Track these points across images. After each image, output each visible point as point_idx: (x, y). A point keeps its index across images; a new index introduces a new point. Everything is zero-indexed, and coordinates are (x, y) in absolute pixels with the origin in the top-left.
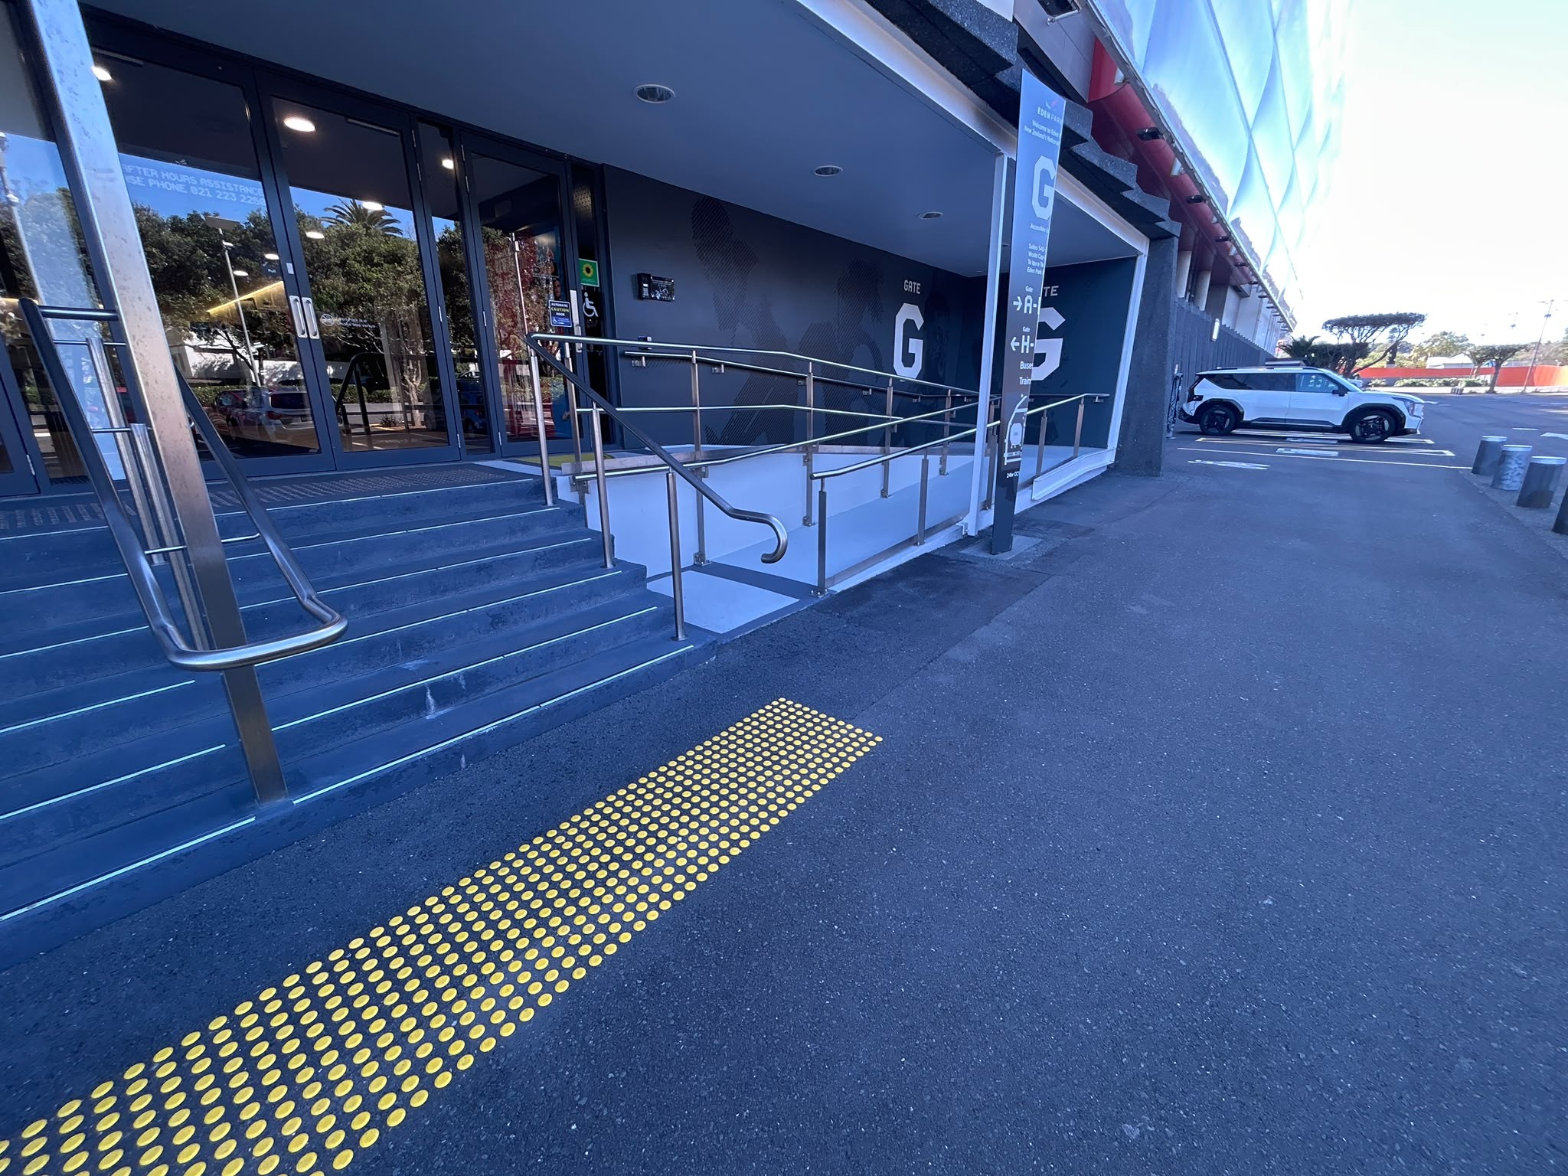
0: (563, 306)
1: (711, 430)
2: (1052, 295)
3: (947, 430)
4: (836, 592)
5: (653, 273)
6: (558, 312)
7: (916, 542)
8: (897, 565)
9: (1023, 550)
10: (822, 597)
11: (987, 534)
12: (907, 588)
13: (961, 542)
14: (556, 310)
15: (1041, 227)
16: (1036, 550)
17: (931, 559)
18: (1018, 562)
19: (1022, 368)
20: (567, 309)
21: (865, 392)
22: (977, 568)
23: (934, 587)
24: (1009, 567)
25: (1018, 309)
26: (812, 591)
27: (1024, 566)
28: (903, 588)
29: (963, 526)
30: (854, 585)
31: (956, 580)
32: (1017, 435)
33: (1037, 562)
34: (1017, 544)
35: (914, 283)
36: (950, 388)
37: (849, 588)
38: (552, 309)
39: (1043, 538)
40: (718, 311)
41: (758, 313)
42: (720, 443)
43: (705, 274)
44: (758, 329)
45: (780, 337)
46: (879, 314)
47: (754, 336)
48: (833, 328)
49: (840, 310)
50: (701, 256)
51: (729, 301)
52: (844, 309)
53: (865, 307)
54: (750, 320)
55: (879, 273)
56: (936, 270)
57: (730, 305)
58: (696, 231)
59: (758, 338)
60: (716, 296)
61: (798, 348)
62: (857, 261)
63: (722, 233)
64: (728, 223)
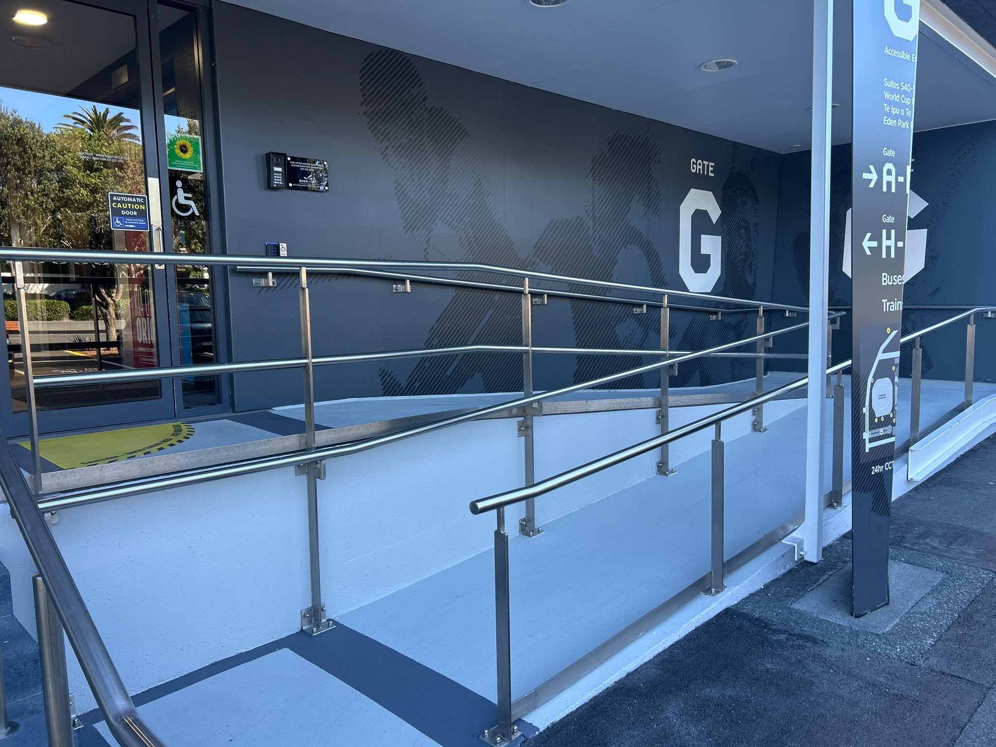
0: (134, 200)
1: (390, 375)
4: (538, 730)
5: (290, 153)
6: (125, 210)
7: (709, 587)
8: (671, 644)
9: (913, 605)
10: (505, 745)
11: (835, 558)
12: (686, 722)
13: (793, 580)
14: (122, 206)
15: (900, 53)
16: (936, 606)
17: (737, 626)
18: (907, 643)
19: (886, 284)
20: (141, 206)
21: (637, 309)
22: (828, 660)
23: (740, 722)
24: (892, 657)
25: (872, 185)
26: (486, 731)
27: (922, 656)
28: (677, 720)
29: (794, 544)
30: (579, 706)
31: (787, 694)
32: (884, 398)
33: (948, 643)
34: (897, 587)
35: (704, 162)
36: (762, 305)
37: (568, 715)
38: (115, 205)
39: (944, 570)
40: (402, 205)
41: (467, 207)
42: (405, 393)
43: (382, 153)
44: (468, 228)
45: (504, 239)
46: (655, 204)
47: (461, 237)
48: (585, 224)
49: (596, 200)
50: (375, 129)
51: (420, 190)
52: (601, 199)
53: (634, 195)
54: (455, 217)
55: (653, 150)
56: (736, 145)
57: (422, 196)
58: (367, 94)
59: (467, 241)
60: (400, 183)
61: (532, 254)
62: (620, 135)
63: (409, 98)
64: (419, 84)
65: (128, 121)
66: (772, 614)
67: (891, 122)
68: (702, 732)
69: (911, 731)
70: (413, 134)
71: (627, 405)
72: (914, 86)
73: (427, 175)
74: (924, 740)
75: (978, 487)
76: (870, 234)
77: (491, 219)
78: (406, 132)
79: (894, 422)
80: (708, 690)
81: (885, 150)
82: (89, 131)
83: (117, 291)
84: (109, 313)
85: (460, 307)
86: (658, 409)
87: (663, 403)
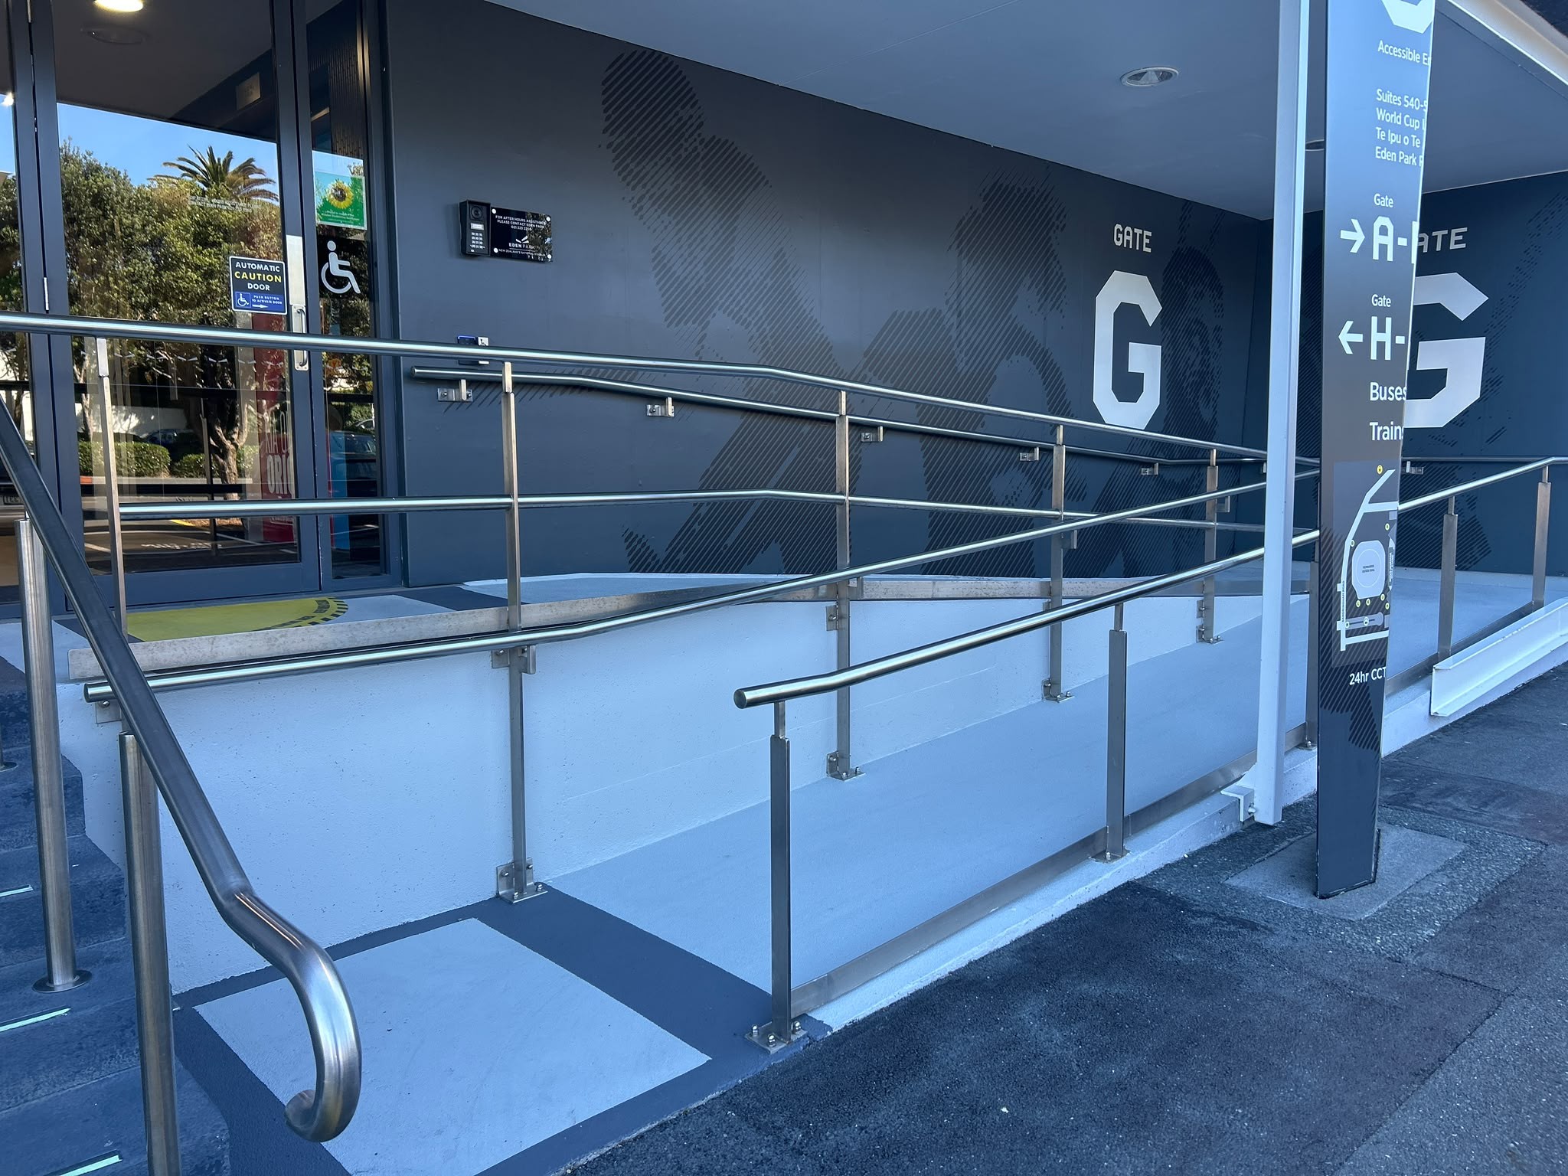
0: (266, 268)
1: (641, 540)
2: (1453, 246)
3: (1211, 543)
4: (831, 1029)
5: (497, 202)
6: (253, 282)
7: (1102, 850)
8: (1039, 926)
9: (1411, 884)
10: (781, 1047)
11: (1302, 821)
12: (1047, 1026)
13: (1235, 848)
14: (248, 276)
15: (1404, 51)
16: (1447, 886)
17: (1140, 906)
18: (1393, 933)
19: (1376, 399)
20: (276, 276)
21: (1025, 454)
22: (1269, 952)
23: (1127, 1026)
24: (1368, 950)
25: (1355, 249)
26: (755, 1028)
27: (1412, 951)
28: (1035, 1022)
29: (1239, 797)
30: (893, 1002)
31: (1201, 993)
32: (1371, 570)
33: (1455, 935)
34: (1391, 859)
35: (1136, 230)
36: (1215, 448)
37: (875, 1012)
38: (238, 275)
39: (1467, 839)
40: (664, 285)
41: (763, 289)
42: (663, 568)
43: (634, 206)
44: (764, 322)
45: (819, 340)
46: (1055, 294)
47: (752, 337)
48: (945, 320)
49: (964, 283)
50: (624, 170)
51: (690, 263)
52: (969, 285)
53: (1023, 278)
54: (744, 305)
55: (1054, 210)
56: (1187, 204)
57: (693, 273)
58: (613, 117)
59: (762, 342)
60: (660, 252)
61: (862, 365)
62: (1001, 185)
63: (677, 123)
64: (691, 103)
65: (261, 172)
66: (1196, 892)
67: (1388, 156)
68: (1070, 1039)
69: (1379, 1044)
70: (682, 178)
71: (997, 591)
72: (1426, 102)
73: (702, 241)
74: (1398, 1057)
75: (1542, 729)
76: (1352, 322)
77: (799, 310)
78: (671, 176)
79: (1387, 608)
80: (1086, 986)
81: (1378, 197)
82: (202, 186)
83: (241, 430)
84: (229, 464)
85: (749, 441)
86: (1047, 600)
87: (1054, 592)
